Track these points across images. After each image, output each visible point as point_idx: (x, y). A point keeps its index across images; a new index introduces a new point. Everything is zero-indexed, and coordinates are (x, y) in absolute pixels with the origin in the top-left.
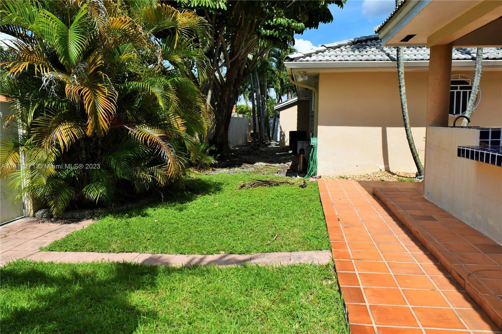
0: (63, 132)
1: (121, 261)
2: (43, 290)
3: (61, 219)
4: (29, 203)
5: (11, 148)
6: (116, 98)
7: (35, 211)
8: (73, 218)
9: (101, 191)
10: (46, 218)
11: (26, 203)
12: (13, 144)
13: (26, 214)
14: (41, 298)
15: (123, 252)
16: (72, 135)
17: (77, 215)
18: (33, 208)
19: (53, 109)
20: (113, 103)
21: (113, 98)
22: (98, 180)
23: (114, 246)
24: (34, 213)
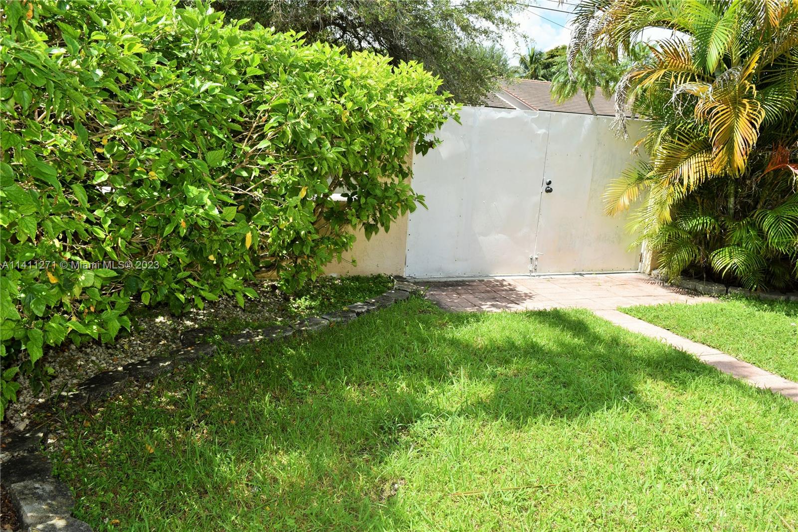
0: (693, 166)
1: (679, 348)
2: (568, 337)
3: (678, 287)
4: (648, 257)
5: (633, 180)
6: (760, 122)
7: (653, 269)
8: (695, 290)
9: (736, 260)
10: (661, 280)
11: (644, 255)
12: (637, 176)
13: (641, 268)
14: (562, 344)
15: (703, 344)
16: (704, 172)
17: (701, 287)
18: (651, 264)
19: (686, 134)
20: (755, 128)
21: (757, 121)
22: (739, 245)
23: (698, 334)
24: (651, 271)
